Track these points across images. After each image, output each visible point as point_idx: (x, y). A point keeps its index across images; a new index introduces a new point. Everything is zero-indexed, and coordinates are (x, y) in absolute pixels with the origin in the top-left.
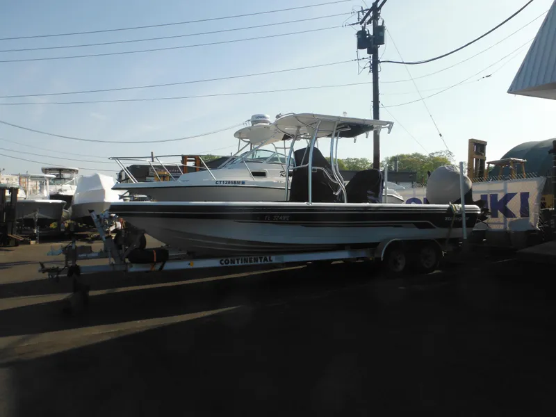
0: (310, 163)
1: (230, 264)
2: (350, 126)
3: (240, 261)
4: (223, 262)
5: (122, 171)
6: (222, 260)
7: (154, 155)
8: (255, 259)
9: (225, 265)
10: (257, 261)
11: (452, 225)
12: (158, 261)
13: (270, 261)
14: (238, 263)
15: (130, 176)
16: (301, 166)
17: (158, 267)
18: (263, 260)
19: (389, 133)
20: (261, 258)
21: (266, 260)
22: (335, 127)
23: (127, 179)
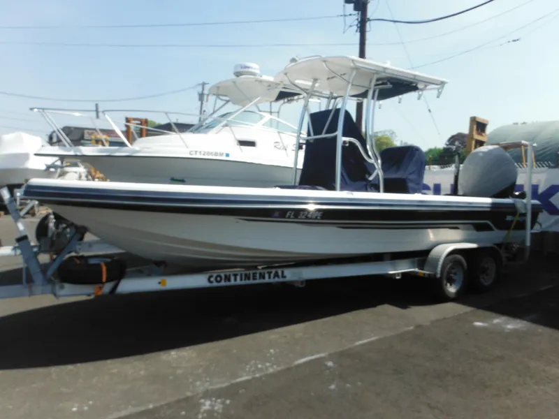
0: (339, 132)
1: (223, 283)
2: (391, 83)
3: (238, 278)
4: (212, 279)
5: (54, 132)
6: (211, 277)
7: (100, 109)
8: (260, 274)
9: (215, 284)
10: (264, 278)
11: (513, 226)
12: (108, 280)
13: (283, 277)
14: (235, 280)
15: (63, 137)
16: (323, 136)
17: (107, 288)
18: (272, 275)
19: (438, 97)
20: (270, 273)
21: (276, 275)
22: (374, 82)
23: (59, 141)
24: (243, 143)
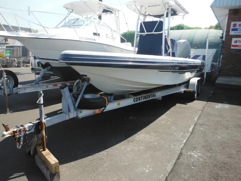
1: (138, 101)
8: (149, 96)
9: (136, 102)
13: (155, 96)
16: (153, 33)
18: (152, 96)
24: (95, 34)
